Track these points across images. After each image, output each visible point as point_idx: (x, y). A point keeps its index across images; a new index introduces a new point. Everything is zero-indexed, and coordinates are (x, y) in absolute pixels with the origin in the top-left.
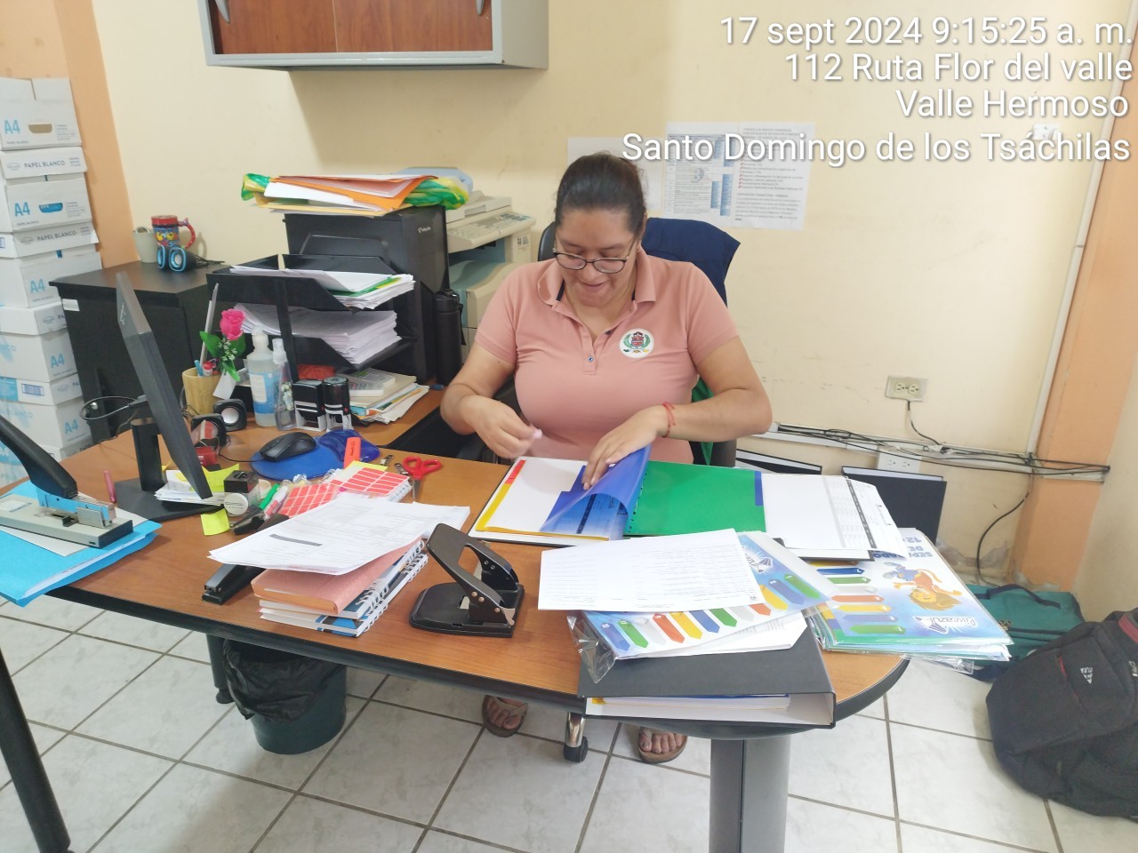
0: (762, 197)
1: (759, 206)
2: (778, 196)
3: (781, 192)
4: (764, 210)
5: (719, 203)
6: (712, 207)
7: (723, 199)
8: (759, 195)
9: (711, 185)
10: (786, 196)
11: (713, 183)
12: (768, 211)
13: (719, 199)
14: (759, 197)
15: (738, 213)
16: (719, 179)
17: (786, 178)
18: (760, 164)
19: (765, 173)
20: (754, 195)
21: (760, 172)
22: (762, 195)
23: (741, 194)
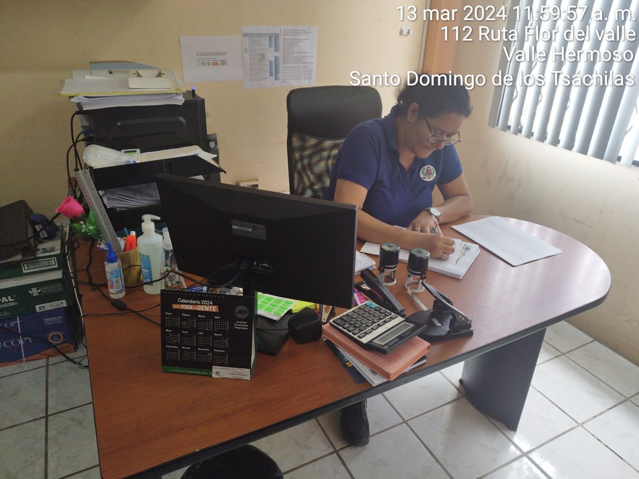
0: (296, 68)
1: (295, 73)
2: (303, 67)
3: (304, 65)
4: (297, 76)
5: (274, 73)
6: (270, 76)
7: (275, 71)
8: (293, 67)
9: (269, 63)
10: (307, 67)
11: (270, 61)
12: (299, 76)
13: (274, 71)
14: (293, 69)
15: (284, 78)
16: (273, 59)
17: (306, 57)
18: (293, 50)
19: (295, 55)
20: (291, 67)
21: (293, 54)
22: (295, 67)
23: (285, 67)
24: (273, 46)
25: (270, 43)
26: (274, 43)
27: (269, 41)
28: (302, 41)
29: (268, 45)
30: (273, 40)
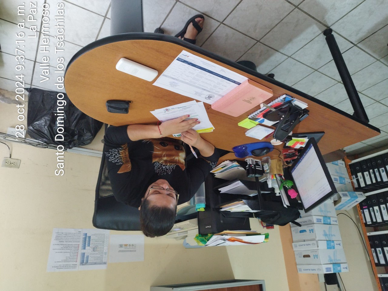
1: (72, 237)
3: (62, 243)
4: (69, 236)
5: (87, 238)
6: (90, 237)
7: (86, 240)
9: (91, 245)
10: (60, 242)
11: (89, 246)
12: (68, 236)
15: (80, 234)
16: (87, 248)
17: (60, 249)
18: (70, 254)
19: (69, 251)
20: (73, 242)
21: (70, 251)
22: (70, 242)
23: (78, 242)
24: (85, 256)
25: (88, 259)
26: (85, 259)
27: (88, 260)
28: (62, 260)
29: (89, 257)
30: (85, 260)
